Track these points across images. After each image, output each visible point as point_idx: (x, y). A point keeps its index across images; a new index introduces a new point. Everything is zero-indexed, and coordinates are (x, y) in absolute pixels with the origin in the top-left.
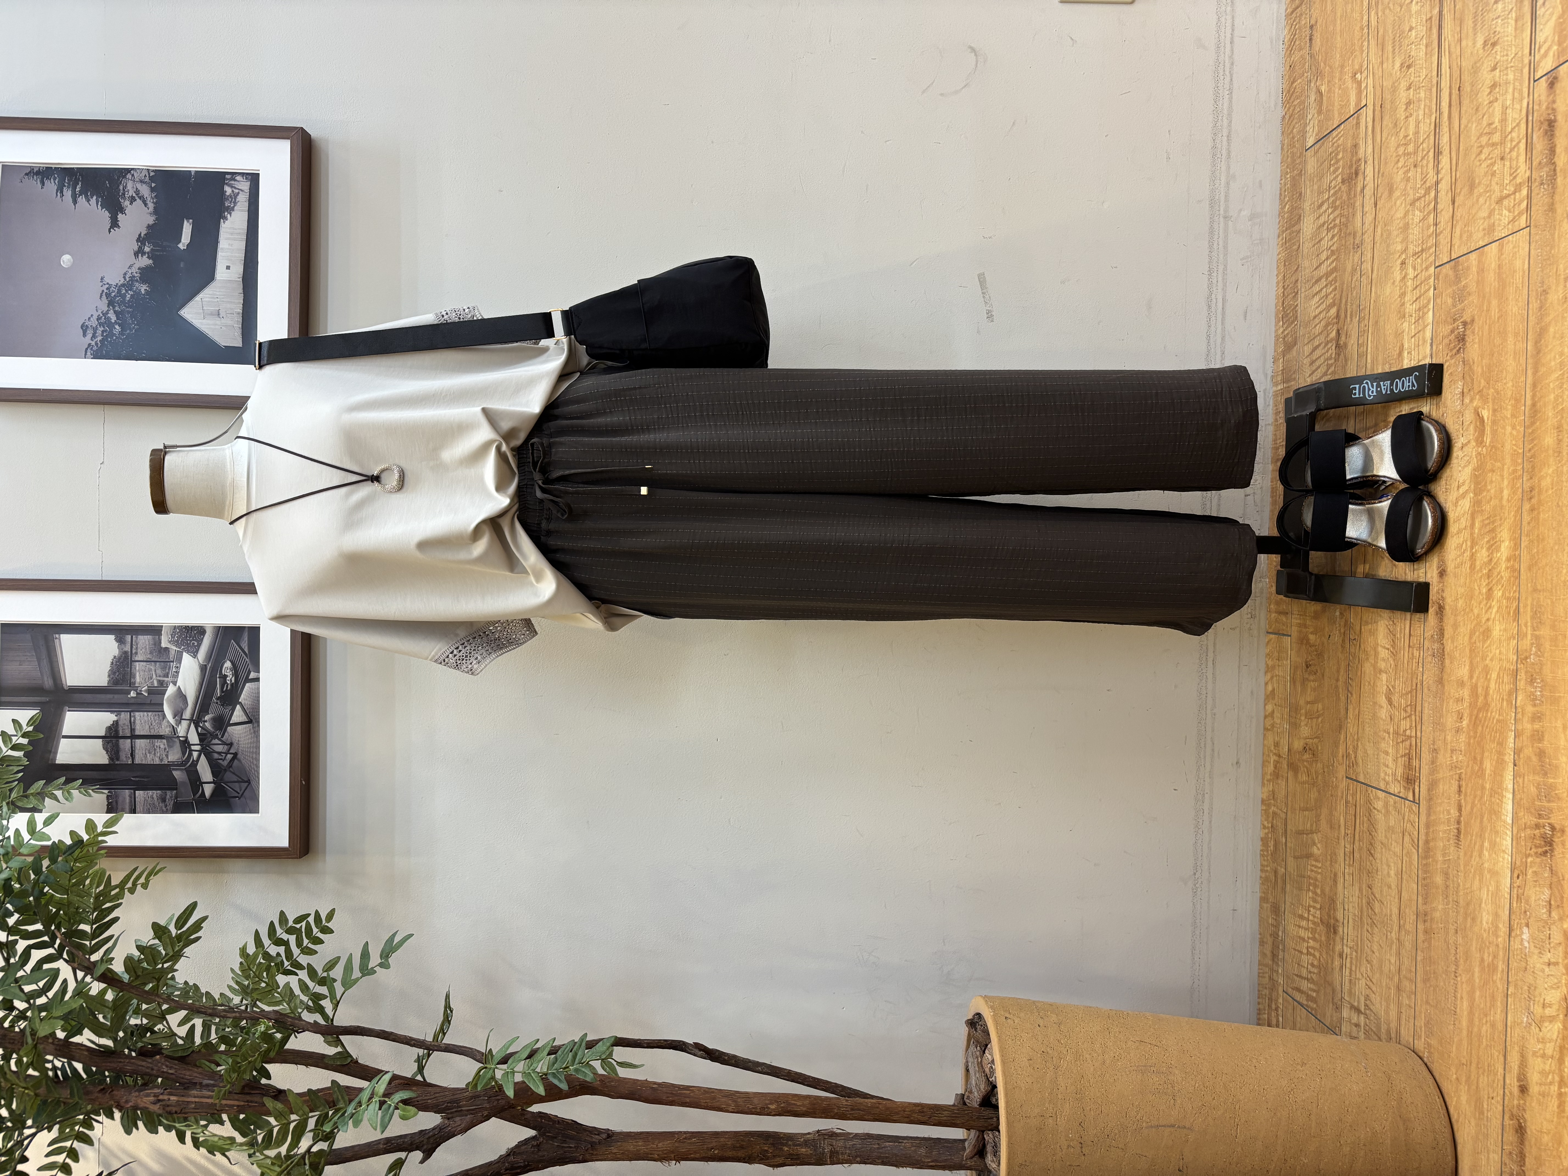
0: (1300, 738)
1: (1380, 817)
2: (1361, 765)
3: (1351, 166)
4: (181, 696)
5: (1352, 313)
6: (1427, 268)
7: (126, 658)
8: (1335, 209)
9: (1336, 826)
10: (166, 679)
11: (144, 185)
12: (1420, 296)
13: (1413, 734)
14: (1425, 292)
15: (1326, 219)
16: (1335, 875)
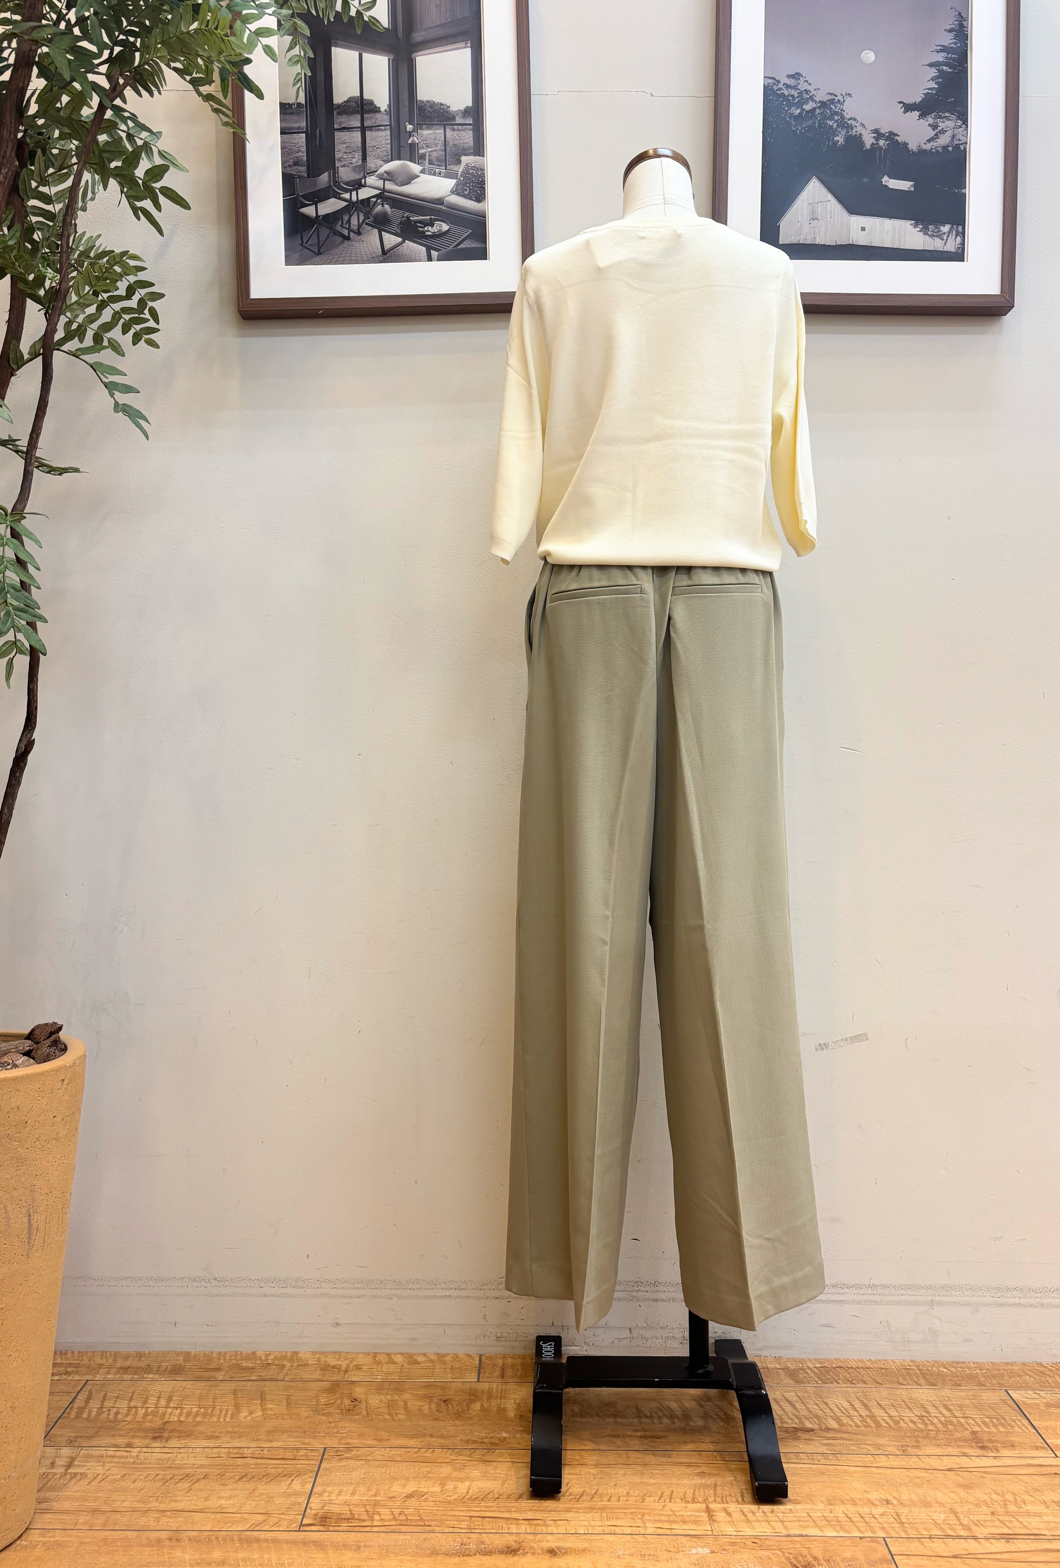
0: (366, 1394)
1: (283, 1486)
2: (341, 1464)
3: (991, 1441)
5: (834, 1445)
6: (883, 1528)
7: (448, 119)
8: (944, 1425)
9: (271, 1438)
10: (427, 162)
11: (949, 139)
12: (852, 1521)
13: (375, 1523)
14: (857, 1527)
15: (932, 1415)
16: (217, 1437)
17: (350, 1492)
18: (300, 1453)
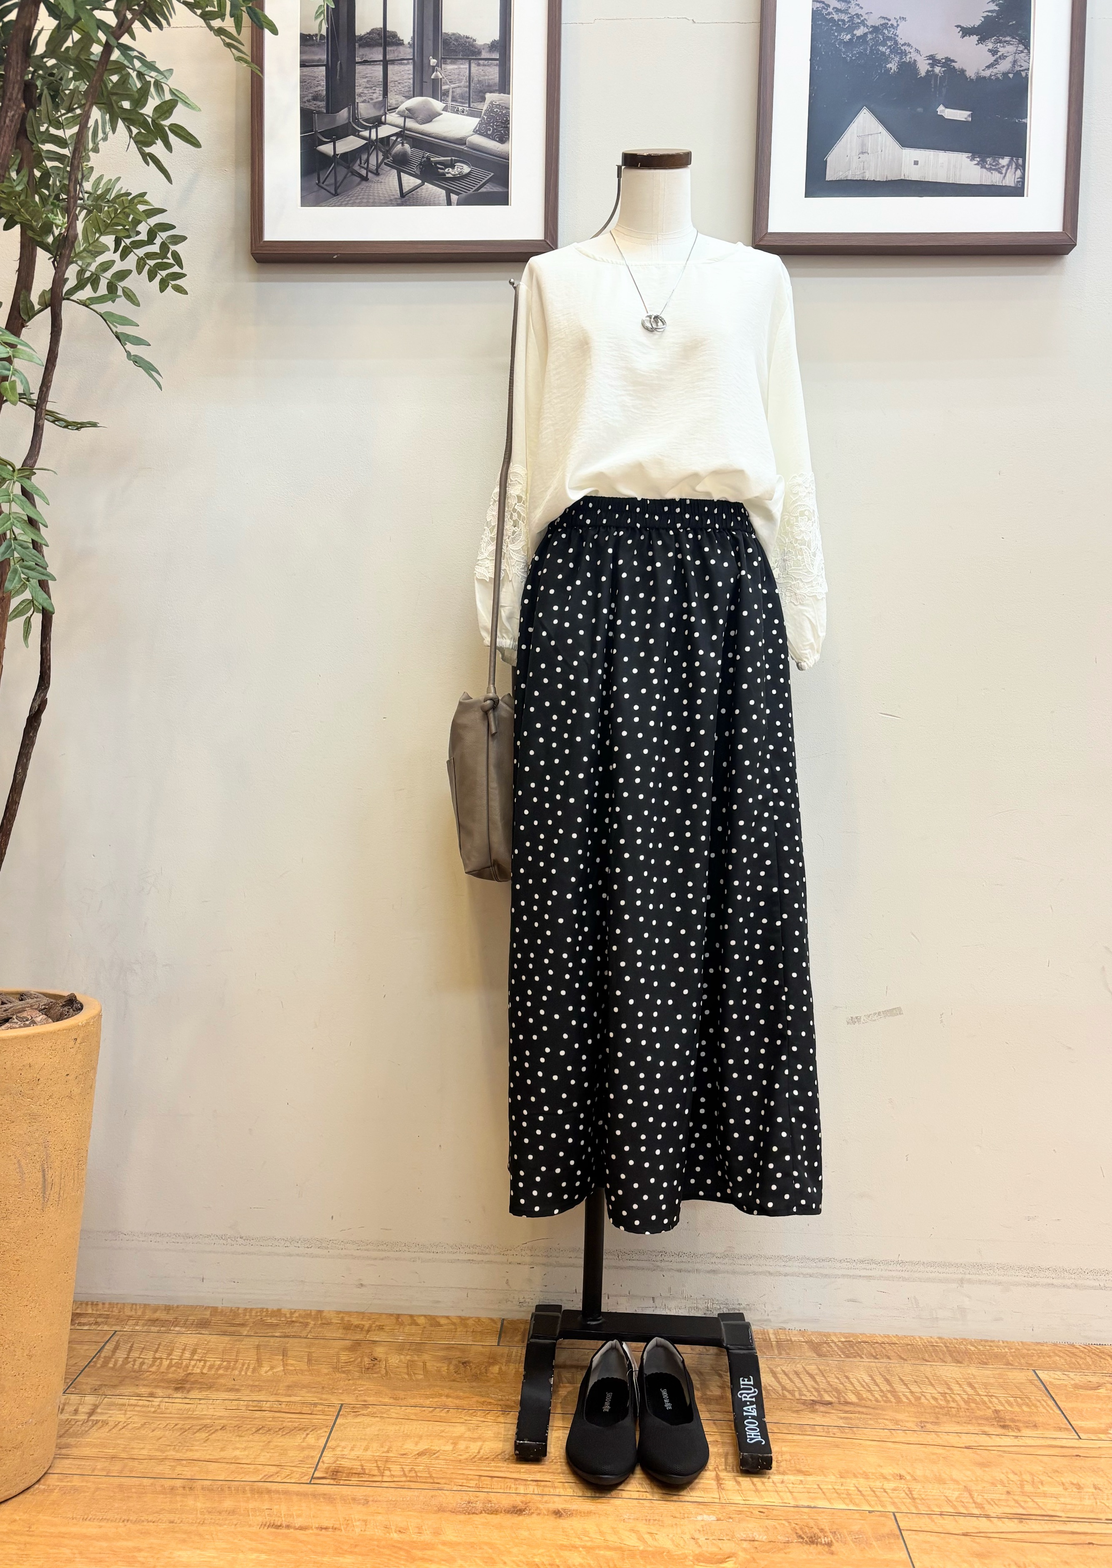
0: (387, 1354)
1: (298, 1440)
2: (355, 1420)
3: (1013, 1420)
4: (431, 117)
5: (851, 1419)
6: (894, 1503)
7: (473, 53)
8: (966, 1402)
9: (290, 1392)
10: (450, 99)
11: (1010, 65)
12: (862, 1495)
13: (385, 1479)
14: (867, 1500)
15: (955, 1392)
16: (238, 1390)
17: (363, 1448)
18: (317, 1409)
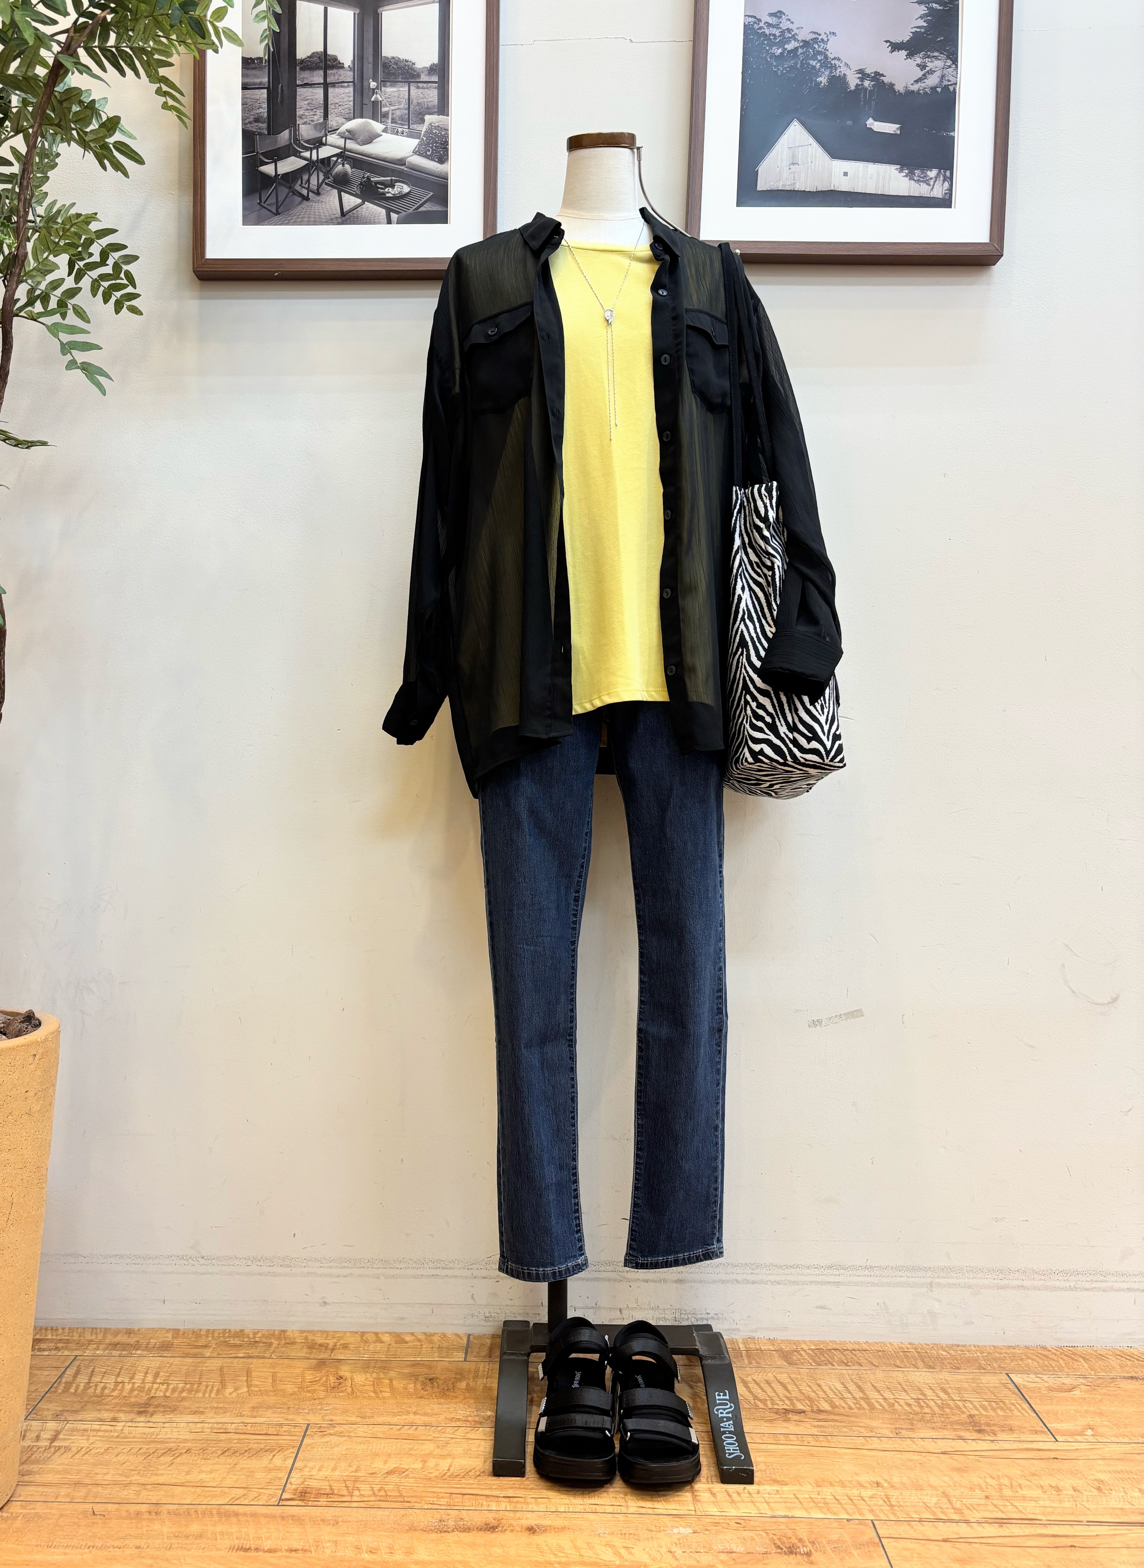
0: (352, 1372)
1: (265, 1461)
2: (322, 1440)
3: (988, 1425)
4: (372, 137)
5: (825, 1427)
6: (871, 1511)
7: (413, 76)
8: (941, 1408)
9: (255, 1414)
10: (390, 121)
11: (938, 80)
12: (840, 1503)
13: (355, 1499)
14: (845, 1509)
15: (929, 1398)
16: (202, 1413)
17: (331, 1468)
18: (283, 1429)
